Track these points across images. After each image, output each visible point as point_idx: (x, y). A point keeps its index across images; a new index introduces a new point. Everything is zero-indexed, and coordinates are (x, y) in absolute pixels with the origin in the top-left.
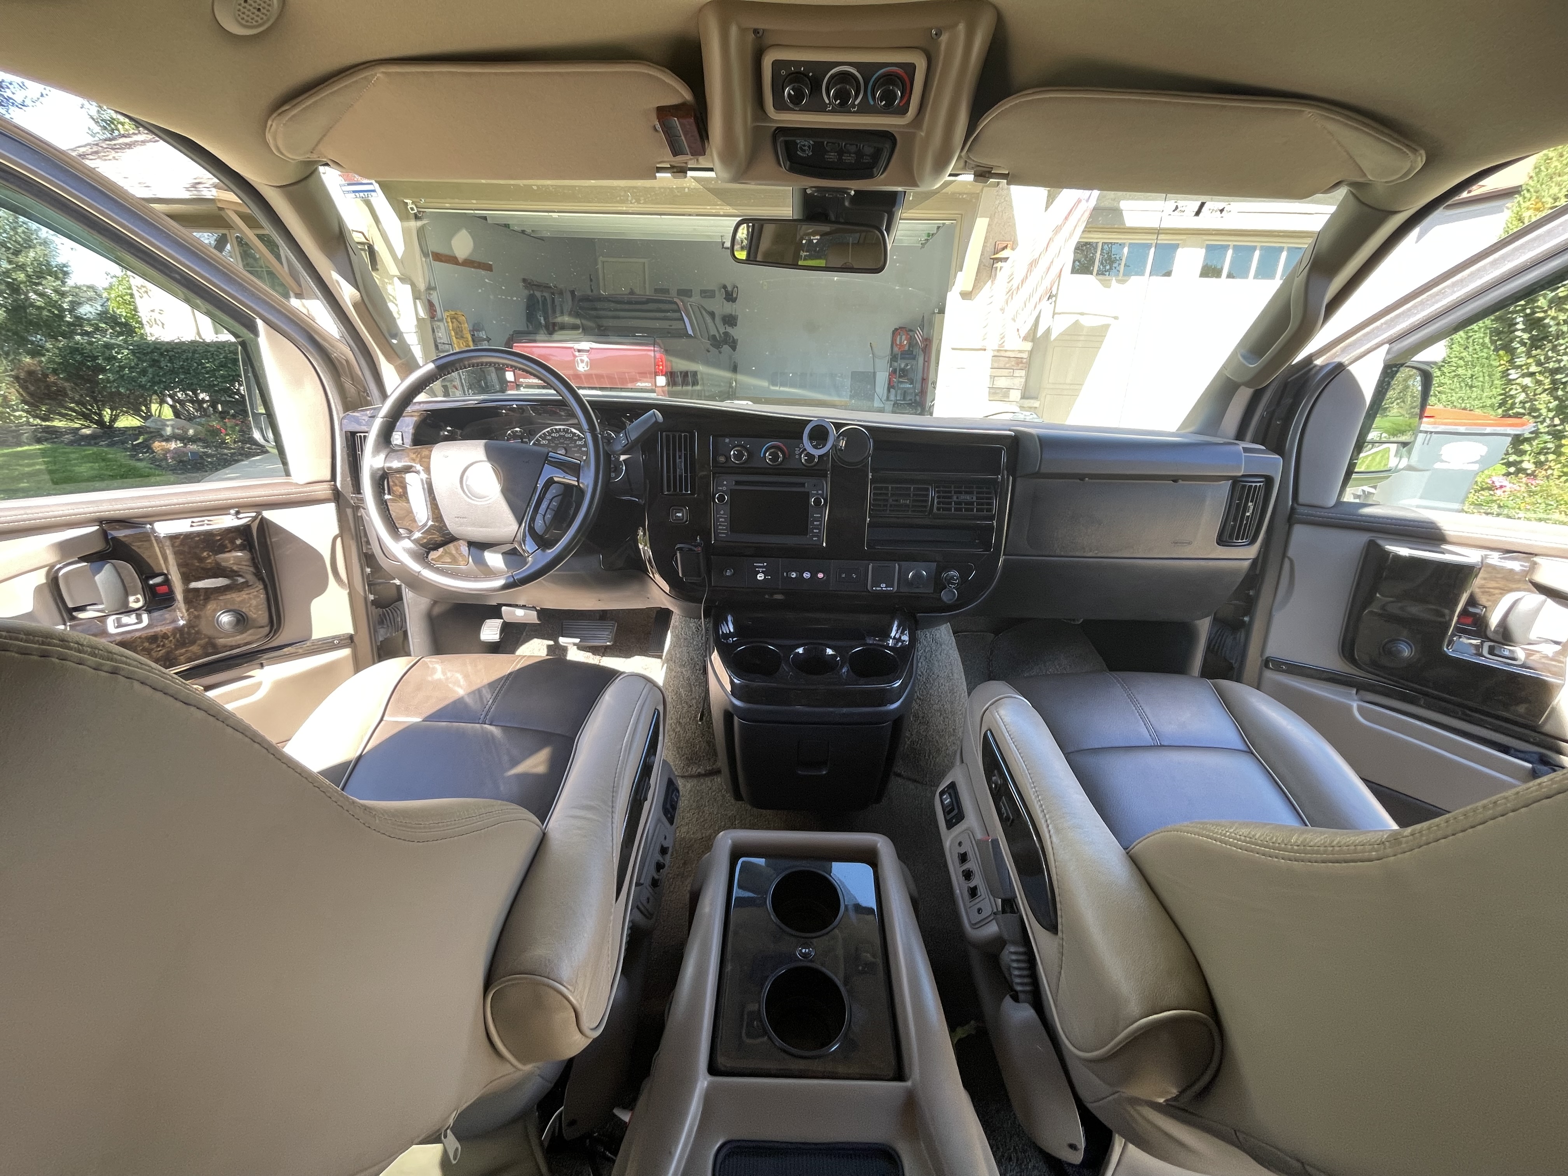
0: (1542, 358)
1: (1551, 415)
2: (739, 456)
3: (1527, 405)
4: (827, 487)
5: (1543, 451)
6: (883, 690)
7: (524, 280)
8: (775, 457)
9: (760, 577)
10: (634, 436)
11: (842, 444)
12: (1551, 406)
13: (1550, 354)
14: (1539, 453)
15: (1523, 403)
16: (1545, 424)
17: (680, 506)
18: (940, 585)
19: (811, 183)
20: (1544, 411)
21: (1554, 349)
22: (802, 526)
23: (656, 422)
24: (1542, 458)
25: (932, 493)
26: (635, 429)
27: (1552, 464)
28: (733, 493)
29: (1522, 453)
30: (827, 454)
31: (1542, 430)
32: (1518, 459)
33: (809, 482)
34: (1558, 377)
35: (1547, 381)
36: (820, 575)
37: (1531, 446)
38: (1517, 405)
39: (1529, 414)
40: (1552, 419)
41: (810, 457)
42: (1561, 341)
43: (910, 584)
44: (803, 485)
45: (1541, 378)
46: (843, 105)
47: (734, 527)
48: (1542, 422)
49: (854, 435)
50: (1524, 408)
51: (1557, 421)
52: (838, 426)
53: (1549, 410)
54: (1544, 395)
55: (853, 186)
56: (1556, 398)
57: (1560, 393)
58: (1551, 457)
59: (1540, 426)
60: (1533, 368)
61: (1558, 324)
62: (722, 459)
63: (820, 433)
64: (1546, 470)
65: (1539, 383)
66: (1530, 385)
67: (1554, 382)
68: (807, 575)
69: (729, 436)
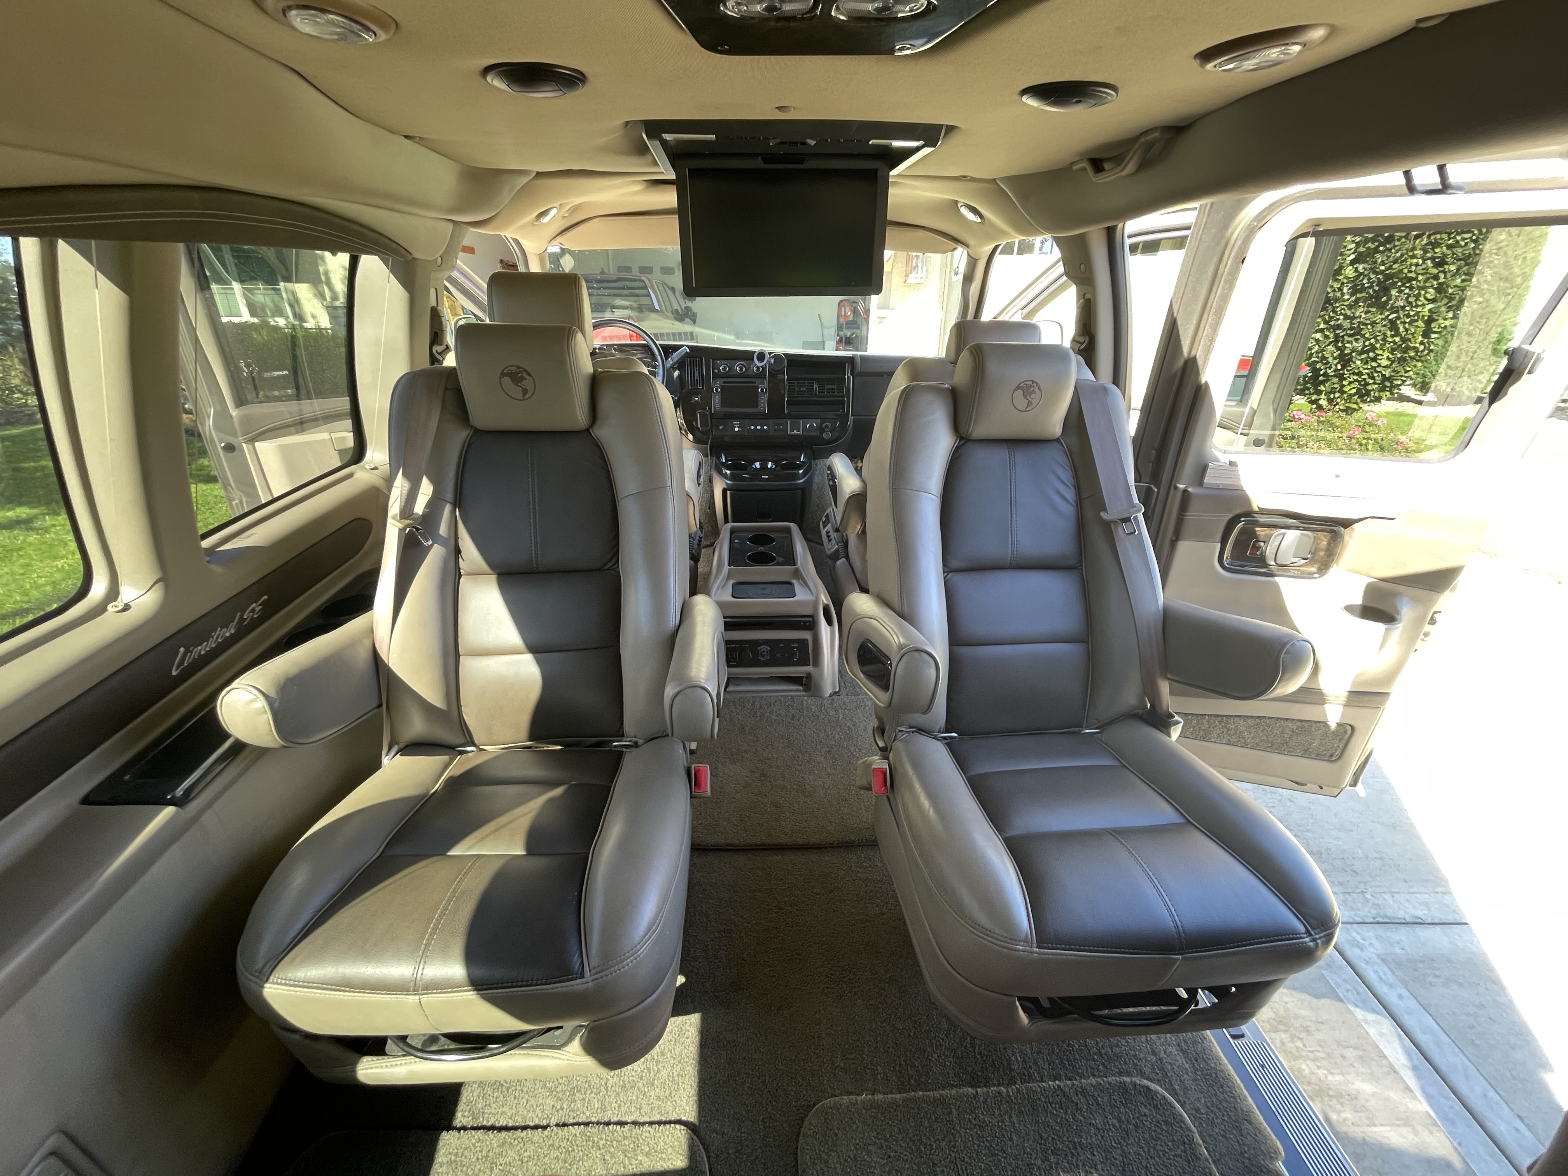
0: (1327, 317)
1: (1336, 362)
2: (724, 369)
3: (1320, 355)
4: (766, 383)
5: (1333, 391)
6: (796, 473)
8: (741, 369)
9: (737, 429)
10: (676, 360)
11: (772, 361)
12: (1335, 355)
13: (1331, 314)
14: (1330, 393)
15: (1317, 352)
16: (1332, 370)
17: (697, 394)
18: (822, 431)
20: (1330, 359)
21: (1334, 311)
22: (756, 404)
23: (687, 352)
24: (1332, 396)
25: (815, 386)
26: (676, 356)
27: (1338, 400)
28: (722, 388)
29: (1319, 393)
30: (765, 365)
31: (1330, 374)
32: (1318, 398)
33: (758, 381)
34: (1338, 332)
35: (1332, 335)
36: (765, 427)
37: (1325, 387)
38: (1314, 355)
39: (1321, 362)
40: (1336, 365)
41: (758, 368)
42: (1337, 305)
43: (807, 430)
44: (755, 383)
45: (1327, 333)
47: (723, 403)
48: (1330, 368)
49: (777, 357)
50: (1318, 357)
51: (1339, 367)
52: (770, 353)
53: (1335, 358)
54: (1330, 347)
56: (1338, 348)
57: (1340, 345)
58: (1337, 395)
59: (1329, 371)
60: (1322, 326)
61: (1334, 291)
62: (716, 371)
63: (761, 356)
64: (1335, 406)
65: (1327, 337)
66: (1320, 339)
67: (1337, 336)
68: (759, 427)
69: (719, 359)
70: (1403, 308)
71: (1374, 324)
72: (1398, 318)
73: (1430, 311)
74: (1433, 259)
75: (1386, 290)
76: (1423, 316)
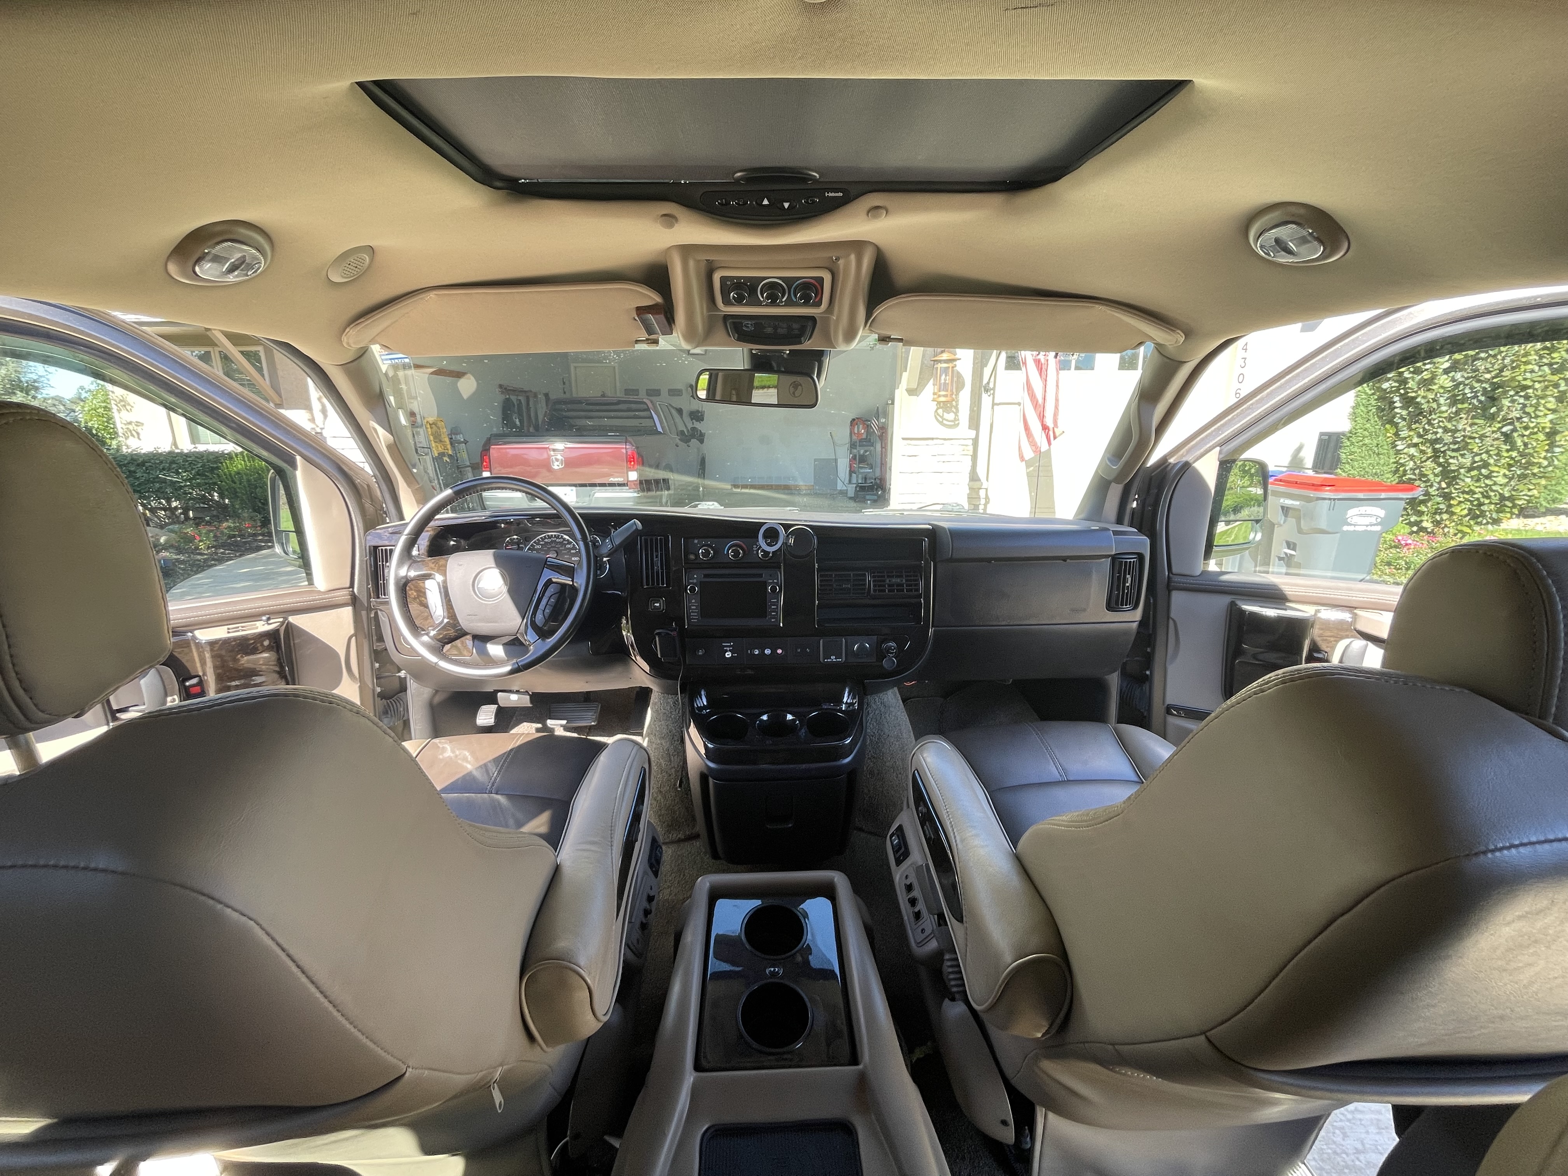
0: (1421, 430)
1: (1438, 479)
2: (706, 554)
3: (1417, 472)
4: (781, 576)
5: (1438, 511)
6: (836, 748)
7: (501, 386)
8: (736, 553)
9: (728, 655)
10: (618, 541)
11: (791, 541)
12: (1436, 471)
13: (1427, 427)
14: (1435, 513)
15: (1413, 470)
16: (1434, 488)
17: (658, 598)
18: (881, 655)
19: (756, 348)
20: (1431, 477)
21: (1429, 423)
22: (761, 609)
23: (637, 529)
24: (1438, 518)
25: (868, 578)
26: (619, 535)
27: (1447, 523)
28: (702, 585)
29: (1421, 513)
30: (780, 549)
31: (1433, 493)
32: (1418, 519)
33: (765, 573)
34: (1437, 446)
35: (1429, 450)
36: (779, 651)
37: (1427, 507)
38: (1408, 472)
39: (1420, 479)
40: (1439, 483)
41: (766, 553)
42: (1433, 416)
43: (856, 655)
44: (761, 575)
45: (1423, 448)
46: (773, 300)
47: (704, 611)
48: (1431, 486)
49: (800, 534)
50: (1415, 474)
51: (1444, 485)
52: (787, 527)
53: (1436, 475)
54: (1428, 463)
55: (787, 349)
56: (1440, 465)
57: (1441, 460)
58: (1445, 516)
59: (1430, 490)
60: (1416, 440)
61: (1428, 402)
62: (692, 557)
63: (772, 534)
64: (1443, 528)
65: (1423, 452)
66: (1415, 454)
67: (1435, 451)
68: (768, 652)
69: (697, 538)
70: (1518, 419)
71: (1482, 437)
72: (1515, 430)
73: (1551, 421)
74: (1550, 365)
75: (1493, 400)
76: (1543, 428)
